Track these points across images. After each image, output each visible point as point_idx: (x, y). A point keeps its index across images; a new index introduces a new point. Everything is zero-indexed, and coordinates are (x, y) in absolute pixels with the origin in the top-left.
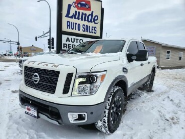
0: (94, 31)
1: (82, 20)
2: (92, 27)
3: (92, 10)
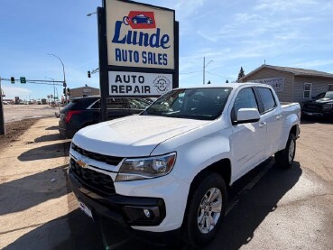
1: (140, 45)
2: (159, 55)
3: (158, 26)
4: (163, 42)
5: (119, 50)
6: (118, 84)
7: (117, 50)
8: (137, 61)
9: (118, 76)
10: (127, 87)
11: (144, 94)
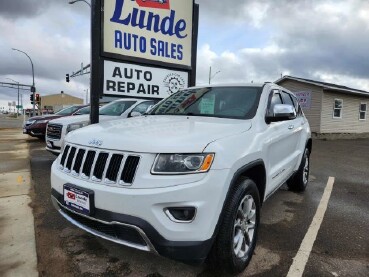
0: (176, 54)
1: (149, 28)
2: (173, 45)
3: (172, 7)
4: (178, 30)
5: (120, 32)
6: (117, 79)
7: (117, 32)
8: (143, 51)
9: (117, 69)
10: (129, 84)
11: (151, 96)
